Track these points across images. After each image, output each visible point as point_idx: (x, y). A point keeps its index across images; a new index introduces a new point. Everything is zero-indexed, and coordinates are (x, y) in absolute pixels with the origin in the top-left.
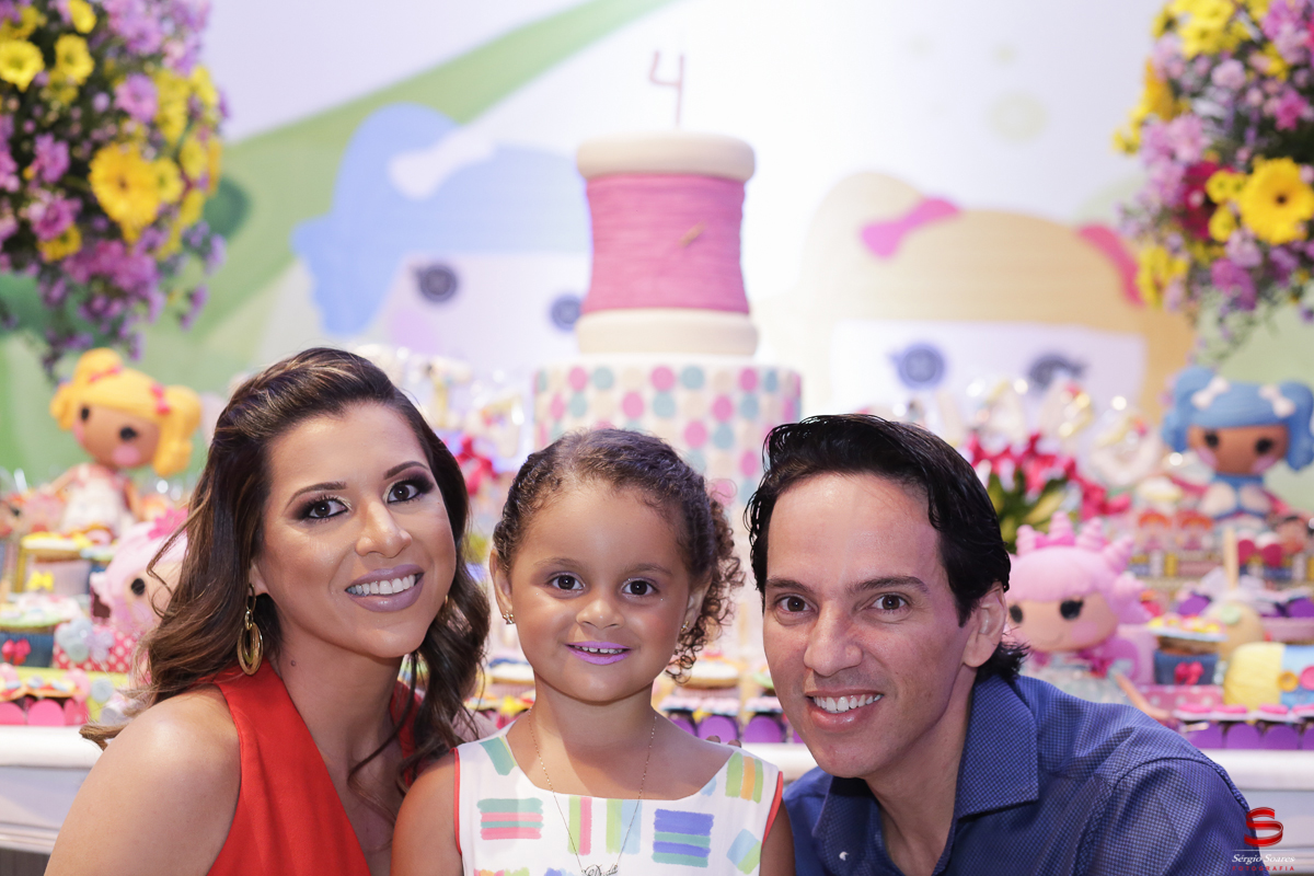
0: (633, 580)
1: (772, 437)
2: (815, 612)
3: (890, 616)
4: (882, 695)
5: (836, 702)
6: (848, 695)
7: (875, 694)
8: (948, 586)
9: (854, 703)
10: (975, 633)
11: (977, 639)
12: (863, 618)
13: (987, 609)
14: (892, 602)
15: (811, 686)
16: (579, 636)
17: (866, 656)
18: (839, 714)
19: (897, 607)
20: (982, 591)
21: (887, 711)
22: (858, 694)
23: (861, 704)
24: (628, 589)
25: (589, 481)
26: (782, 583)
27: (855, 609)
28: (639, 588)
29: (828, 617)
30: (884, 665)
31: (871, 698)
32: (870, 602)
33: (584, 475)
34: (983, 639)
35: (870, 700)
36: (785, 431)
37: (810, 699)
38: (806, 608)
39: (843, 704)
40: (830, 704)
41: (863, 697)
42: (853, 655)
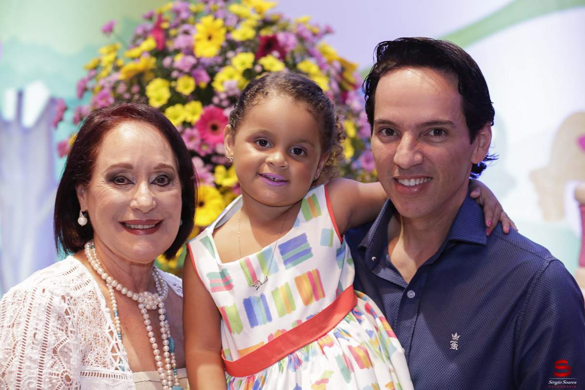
0: (295, 147)
1: (378, 48)
2: (400, 137)
3: (437, 139)
4: (432, 178)
5: (409, 181)
6: (415, 178)
7: (428, 178)
8: (466, 124)
9: (418, 182)
10: (477, 147)
11: (478, 150)
12: (424, 140)
13: (483, 135)
14: (438, 132)
15: (396, 173)
16: (266, 170)
17: (425, 158)
18: (410, 187)
19: (441, 135)
20: (481, 127)
21: (434, 187)
22: (420, 178)
23: (421, 182)
24: (293, 151)
25: (282, 95)
26: (383, 122)
27: (420, 135)
28: (298, 151)
29: (407, 139)
30: (432, 163)
31: (426, 179)
32: (427, 132)
33: (280, 92)
34: (480, 149)
35: (426, 181)
36: (385, 45)
37: (396, 180)
38: (395, 134)
39: (413, 182)
40: (406, 183)
41: (422, 179)
42: (418, 157)
